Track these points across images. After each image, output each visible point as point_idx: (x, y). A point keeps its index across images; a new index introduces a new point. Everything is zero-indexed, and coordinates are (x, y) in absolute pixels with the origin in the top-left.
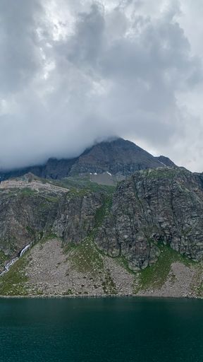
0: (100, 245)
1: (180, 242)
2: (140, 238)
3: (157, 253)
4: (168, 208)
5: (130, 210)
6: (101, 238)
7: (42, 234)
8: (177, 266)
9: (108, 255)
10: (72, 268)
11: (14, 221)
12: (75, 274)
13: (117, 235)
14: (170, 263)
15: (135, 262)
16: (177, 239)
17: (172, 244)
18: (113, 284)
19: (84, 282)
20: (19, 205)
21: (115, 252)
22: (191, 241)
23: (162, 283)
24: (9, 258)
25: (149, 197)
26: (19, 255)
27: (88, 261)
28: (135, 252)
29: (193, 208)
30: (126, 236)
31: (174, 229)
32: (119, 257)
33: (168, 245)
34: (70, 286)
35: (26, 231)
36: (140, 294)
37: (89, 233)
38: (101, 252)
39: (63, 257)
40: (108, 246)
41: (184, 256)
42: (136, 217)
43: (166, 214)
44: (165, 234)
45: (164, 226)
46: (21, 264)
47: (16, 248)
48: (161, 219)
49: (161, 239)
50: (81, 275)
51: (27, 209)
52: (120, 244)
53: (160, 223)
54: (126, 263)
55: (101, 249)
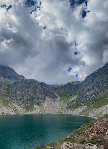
0: (10, 99)
1: (36, 100)
2: (25, 98)
3: (30, 102)
4: (33, 90)
5: (21, 90)
6: (10, 97)
9: (13, 102)
12: (4, 107)
13: (16, 97)
14: (34, 105)
16: (35, 99)
17: (33, 100)
18: (17, 111)
19: (8, 110)
21: (16, 101)
23: (32, 110)
25: (27, 87)
27: (7, 104)
28: (23, 102)
29: (40, 91)
30: (19, 97)
31: (34, 96)
32: (17, 103)
33: (32, 100)
34: (3, 111)
37: (5, 95)
38: (10, 101)
40: (13, 99)
41: (37, 103)
42: (23, 92)
43: (33, 92)
44: (31, 98)
45: (31, 95)
49: (30, 99)
50: (6, 108)
52: (17, 99)
53: (30, 94)
54: (20, 105)
55: (10, 100)
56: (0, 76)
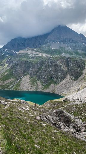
7: (26, 73)
8: (52, 85)
11: (19, 69)
12: (30, 85)
14: (51, 84)
15: (44, 83)
16: (55, 78)
18: (37, 88)
20: (21, 65)
21: (41, 80)
22: (57, 79)
23: (47, 89)
26: (20, 79)
27: (34, 82)
30: (44, 76)
31: (55, 75)
35: (23, 72)
36: (42, 91)
37: (36, 74)
38: (38, 80)
39: (29, 81)
40: (40, 78)
41: (55, 82)
43: (54, 71)
44: (53, 76)
45: (53, 74)
46: (19, 82)
47: (20, 77)
48: (52, 72)
51: (23, 66)
52: (42, 78)
54: (42, 83)
56: (56, 42)
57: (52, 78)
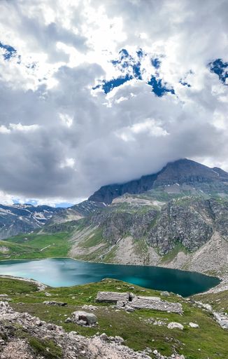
0: (148, 241)
1: (186, 241)
2: (166, 239)
3: (174, 247)
4: (184, 223)
6: (149, 238)
7: (125, 233)
8: (181, 254)
9: (151, 246)
10: (134, 252)
11: (113, 227)
12: (134, 255)
13: (157, 236)
14: (178, 252)
15: (162, 251)
17: (183, 242)
18: (149, 261)
19: (136, 259)
20: (116, 219)
21: (155, 245)
22: (192, 241)
23: (169, 262)
24: (112, 245)
25: (175, 216)
26: (116, 243)
27: (141, 249)
28: (163, 246)
29: (197, 223)
30: (161, 237)
31: (185, 234)
32: (156, 247)
33: (181, 242)
34: (130, 261)
35: (119, 232)
36: (159, 266)
37: (145, 234)
38: (149, 245)
39: (132, 246)
40: (152, 242)
41: (187, 249)
43: (182, 226)
44: (181, 237)
45: (180, 232)
46: (115, 249)
47: (115, 240)
48: (179, 229)
50: (136, 256)
51: (119, 221)
52: (158, 241)
54: (158, 251)
56: (174, 183)
57: (178, 240)
